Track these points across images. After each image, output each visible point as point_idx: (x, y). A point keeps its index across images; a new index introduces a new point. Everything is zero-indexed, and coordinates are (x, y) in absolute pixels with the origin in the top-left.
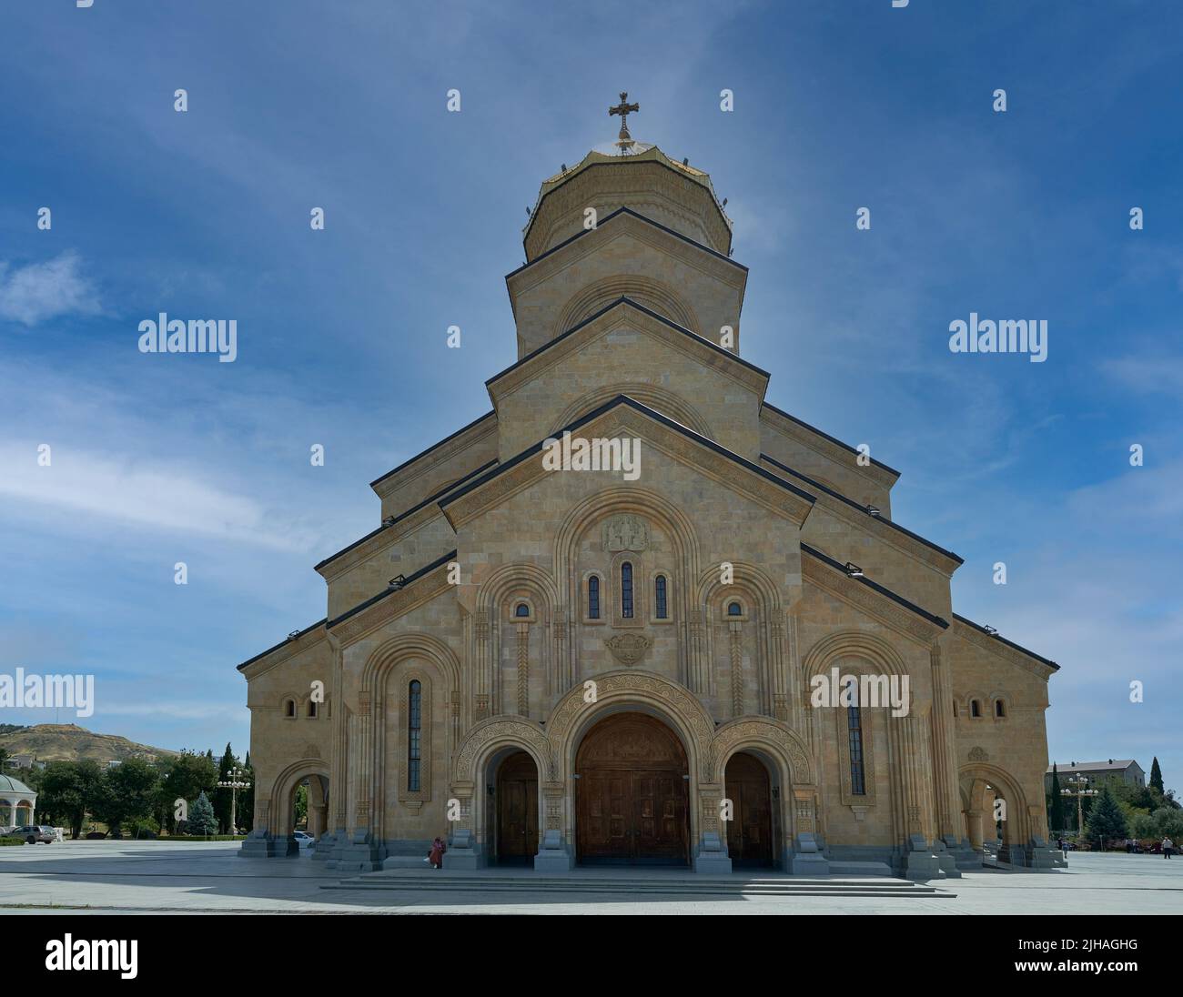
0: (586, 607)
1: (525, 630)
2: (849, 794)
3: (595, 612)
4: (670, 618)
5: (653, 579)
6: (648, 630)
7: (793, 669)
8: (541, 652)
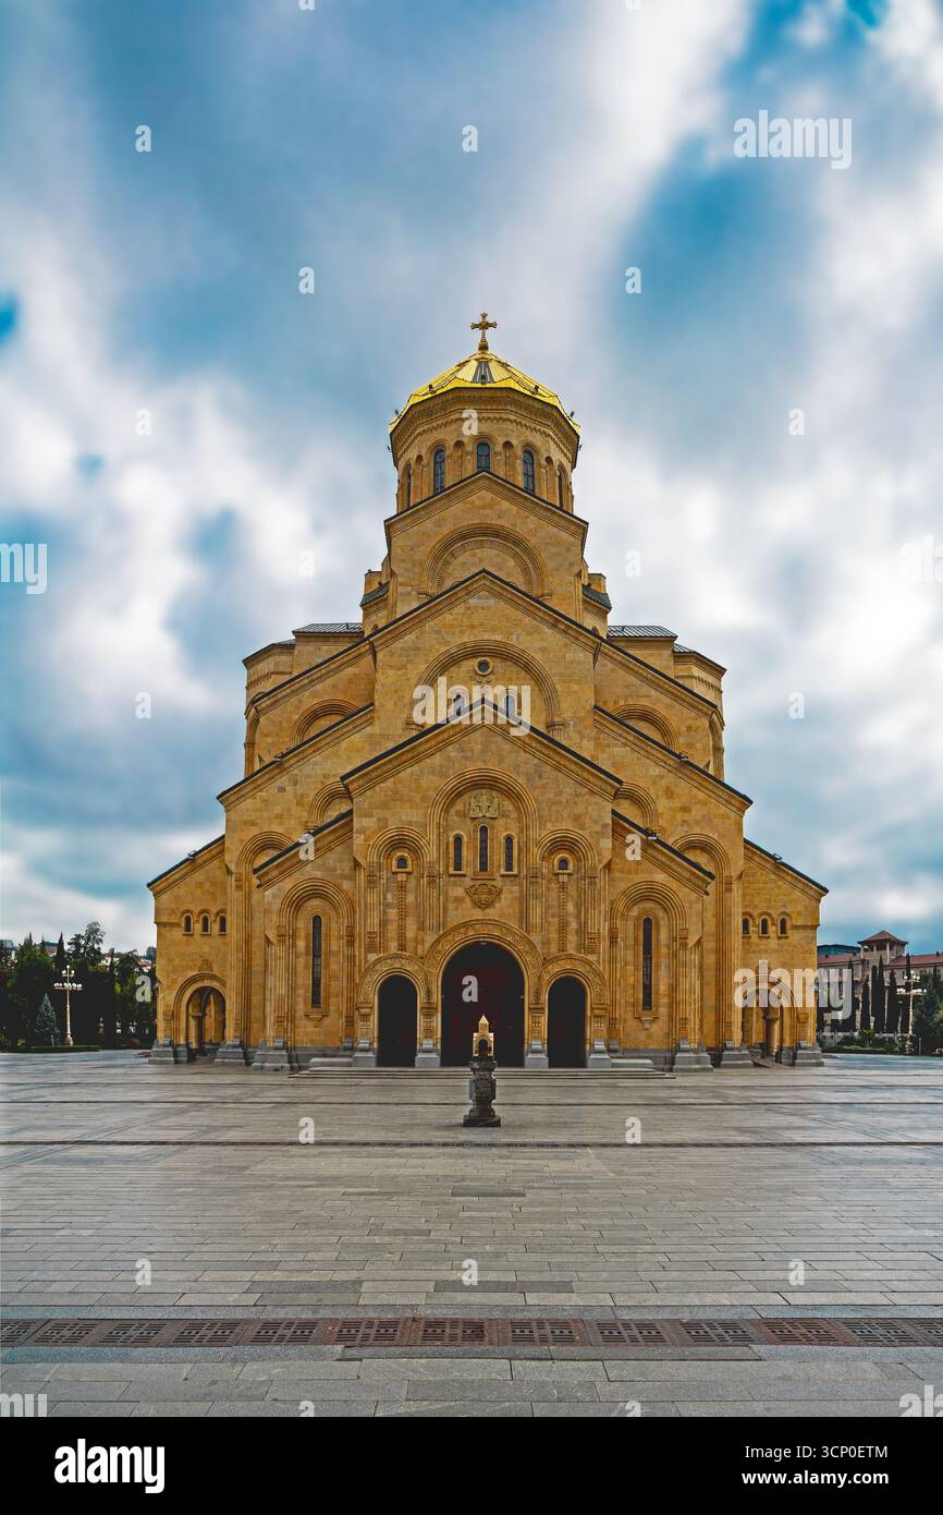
0: (452, 862)
1: (404, 879)
2: (640, 1008)
3: (458, 866)
4: (515, 872)
5: (503, 841)
6: (498, 881)
7: (603, 913)
8: (416, 898)
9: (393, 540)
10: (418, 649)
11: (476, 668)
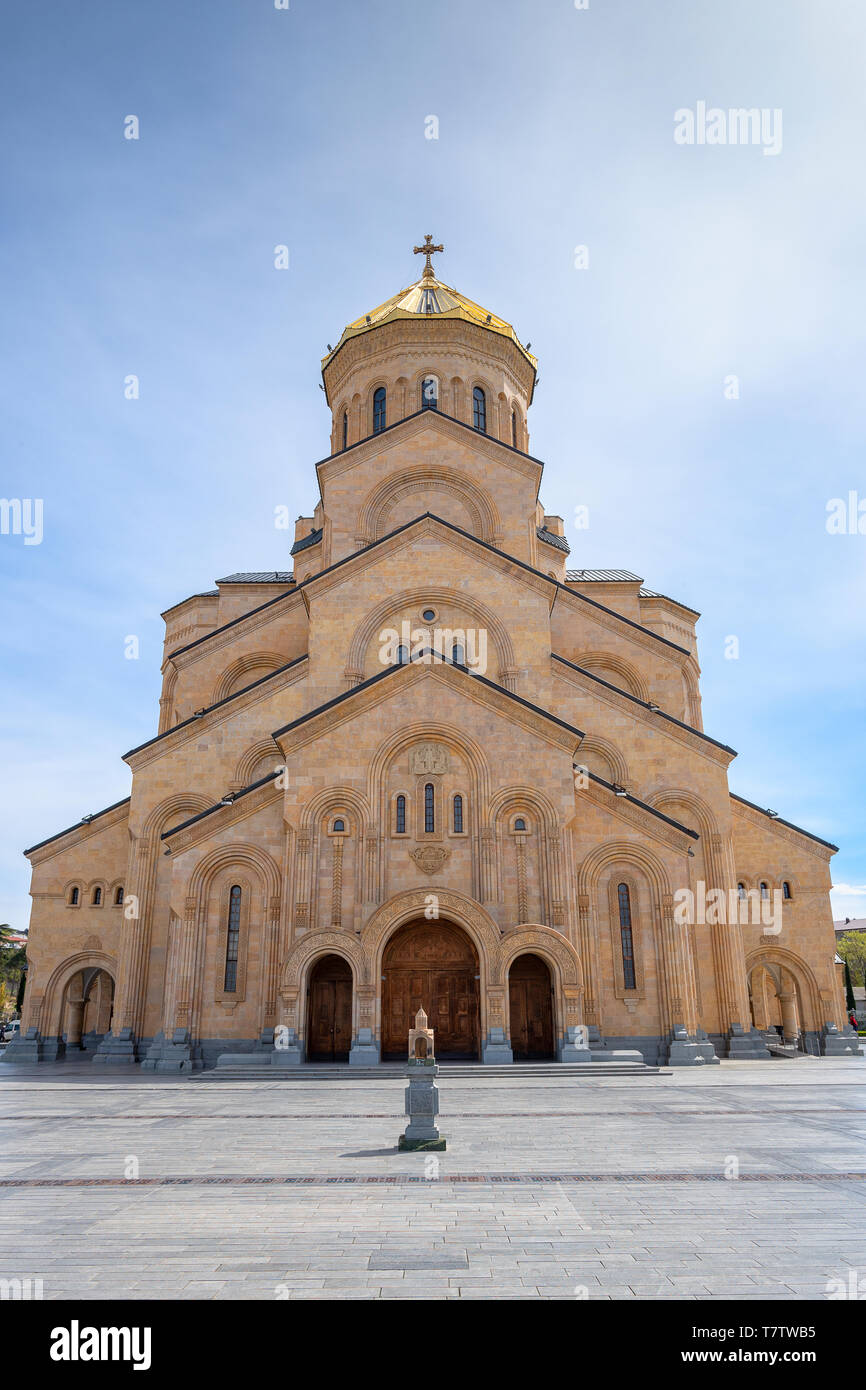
0: (394, 822)
1: (341, 843)
2: (622, 989)
3: (401, 828)
4: (466, 832)
5: (451, 799)
6: (447, 844)
7: (569, 878)
8: (354, 864)
9: (327, 485)
10: (357, 598)
11: (421, 616)
